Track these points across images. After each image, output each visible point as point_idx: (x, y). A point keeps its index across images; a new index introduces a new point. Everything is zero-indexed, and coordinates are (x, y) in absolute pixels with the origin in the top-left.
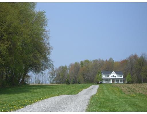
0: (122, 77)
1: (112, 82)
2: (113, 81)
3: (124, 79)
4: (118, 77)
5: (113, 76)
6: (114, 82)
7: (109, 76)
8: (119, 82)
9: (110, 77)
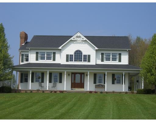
0: (125, 60)
1: (74, 85)
2: (78, 80)
3: (132, 71)
4: (99, 62)
5: (78, 55)
6: (82, 85)
7: (57, 56)
8: (109, 87)
9: (61, 59)
